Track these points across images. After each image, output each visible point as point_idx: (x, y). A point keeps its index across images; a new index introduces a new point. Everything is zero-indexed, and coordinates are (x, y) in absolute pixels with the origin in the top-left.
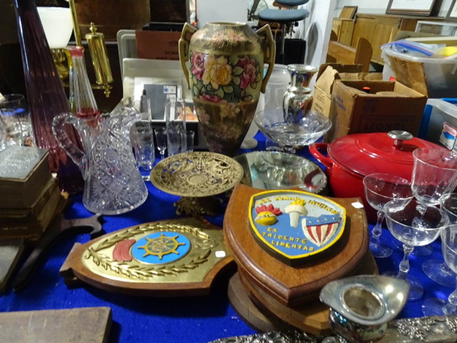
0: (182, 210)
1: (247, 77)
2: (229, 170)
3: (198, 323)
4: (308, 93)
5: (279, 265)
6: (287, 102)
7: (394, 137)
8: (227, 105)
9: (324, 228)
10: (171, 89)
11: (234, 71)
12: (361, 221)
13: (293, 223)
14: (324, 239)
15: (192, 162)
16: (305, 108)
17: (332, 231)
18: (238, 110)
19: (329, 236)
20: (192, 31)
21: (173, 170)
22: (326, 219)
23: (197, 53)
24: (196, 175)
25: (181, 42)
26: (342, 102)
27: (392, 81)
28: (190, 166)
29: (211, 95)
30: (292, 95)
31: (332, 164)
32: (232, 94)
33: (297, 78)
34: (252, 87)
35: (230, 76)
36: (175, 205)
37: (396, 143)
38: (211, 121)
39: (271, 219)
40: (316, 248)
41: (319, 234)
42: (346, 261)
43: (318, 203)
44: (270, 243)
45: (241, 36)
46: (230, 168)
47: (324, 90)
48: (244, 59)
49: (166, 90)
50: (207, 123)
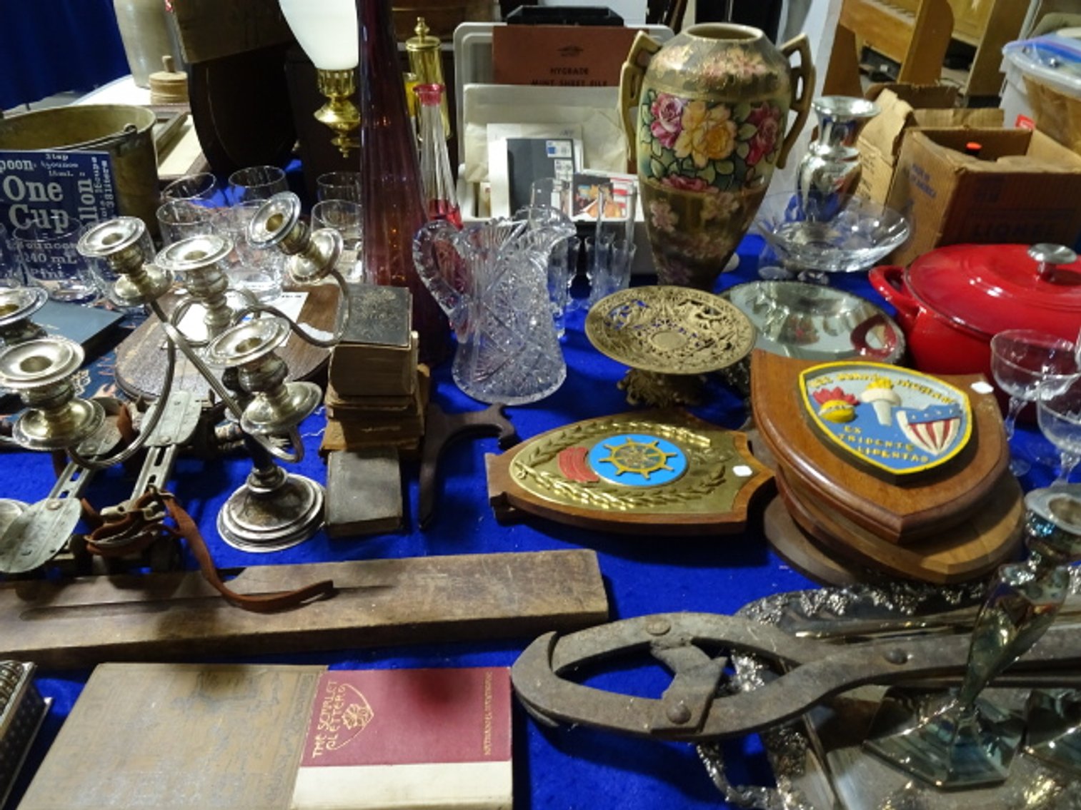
0: (638, 396)
1: (761, 142)
2: (724, 322)
3: (730, 574)
4: (853, 159)
5: (876, 484)
6: (808, 177)
7: (1040, 257)
8: (717, 196)
9: (938, 427)
10: (561, 148)
11: (740, 132)
12: (994, 414)
13: (883, 418)
14: (942, 445)
15: (647, 307)
16: (845, 189)
17: (952, 432)
18: (736, 206)
19: (948, 439)
20: (652, 49)
21: (619, 322)
22: (939, 413)
23: (668, 96)
24: (661, 332)
25: (627, 70)
26: (927, 177)
27: (1024, 127)
28: (646, 316)
29: (689, 177)
30: (818, 163)
31: (918, 310)
32: (730, 175)
33: (833, 129)
34: (767, 160)
35: (731, 143)
36: (620, 386)
37: (1042, 269)
38: (678, 227)
39: (848, 413)
40: (931, 458)
41: (933, 437)
42: (981, 478)
43: (916, 385)
44: (856, 449)
45: (759, 63)
46: (725, 318)
47: (875, 144)
48: (761, 109)
49: (553, 150)
50: (671, 229)
